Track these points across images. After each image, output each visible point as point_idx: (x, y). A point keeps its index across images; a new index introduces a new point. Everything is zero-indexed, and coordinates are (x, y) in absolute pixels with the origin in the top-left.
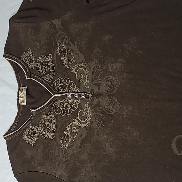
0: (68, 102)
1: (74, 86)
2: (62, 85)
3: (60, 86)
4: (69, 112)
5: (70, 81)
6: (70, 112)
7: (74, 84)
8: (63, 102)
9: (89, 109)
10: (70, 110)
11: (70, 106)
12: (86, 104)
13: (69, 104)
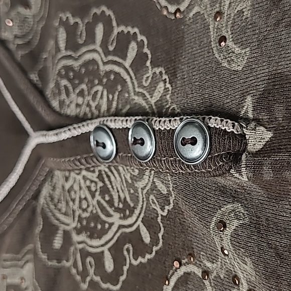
0: (105, 191)
1: (139, 64)
2: (76, 64)
3: (66, 77)
4: (109, 265)
5: (116, 30)
6: (118, 271)
7: (140, 45)
8: (76, 187)
9: (246, 270)
10: (117, 251)
11: (116, 219)
12: (222, 225)
13: (111, 203)
